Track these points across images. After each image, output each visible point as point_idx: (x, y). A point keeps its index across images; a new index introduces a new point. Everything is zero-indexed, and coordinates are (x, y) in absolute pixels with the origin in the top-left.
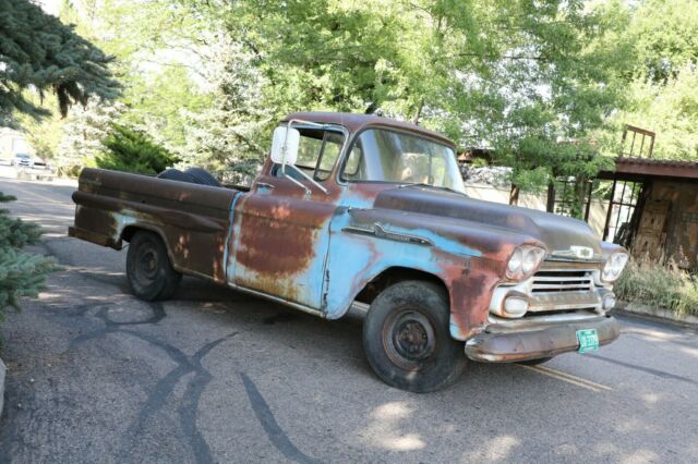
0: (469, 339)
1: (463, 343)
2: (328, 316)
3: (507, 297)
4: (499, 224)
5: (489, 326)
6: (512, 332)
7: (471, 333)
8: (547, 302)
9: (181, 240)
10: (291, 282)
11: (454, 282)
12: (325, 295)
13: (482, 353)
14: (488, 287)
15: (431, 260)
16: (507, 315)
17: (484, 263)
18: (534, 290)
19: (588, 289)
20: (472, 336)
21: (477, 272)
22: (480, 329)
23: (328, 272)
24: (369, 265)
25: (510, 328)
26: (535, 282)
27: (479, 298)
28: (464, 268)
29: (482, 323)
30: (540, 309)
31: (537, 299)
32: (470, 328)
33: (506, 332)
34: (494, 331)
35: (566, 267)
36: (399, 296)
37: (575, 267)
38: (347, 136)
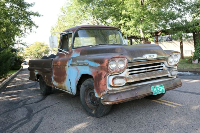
0: (101, 97)
1: (100, 99)
2: (73, 94)
3: (113, 79)
4: (113, 52)
5: (108, 91)
6: (119, 91)
7: (101, 95)
8: (136, 78)
9: (45, 76)
10: (64, 84)
11: (95, 77)
12: (71, 87)
13: (105, 102)
14: (103, 77)
15: (90, 70)
16: (115, 86)
17: (101, 68)
18: (130, 74)
19: (162, 69)
20: (102, 96)
21: (100, 72)
22: (105, 93)
23: (70, 80)
24: (78, 75)
25: (118, 90)
26: (129, 71)
27: (101, 81)
28: (97, 71)
29: (105, 90)
30: (133, 81)
31: (131, 77)
32: (101, 93)
33: (115, 92)
34: (110, 93)
35: (144, 63)
36: (86, 84)
37: (148, 63)
38: (73, 34)
